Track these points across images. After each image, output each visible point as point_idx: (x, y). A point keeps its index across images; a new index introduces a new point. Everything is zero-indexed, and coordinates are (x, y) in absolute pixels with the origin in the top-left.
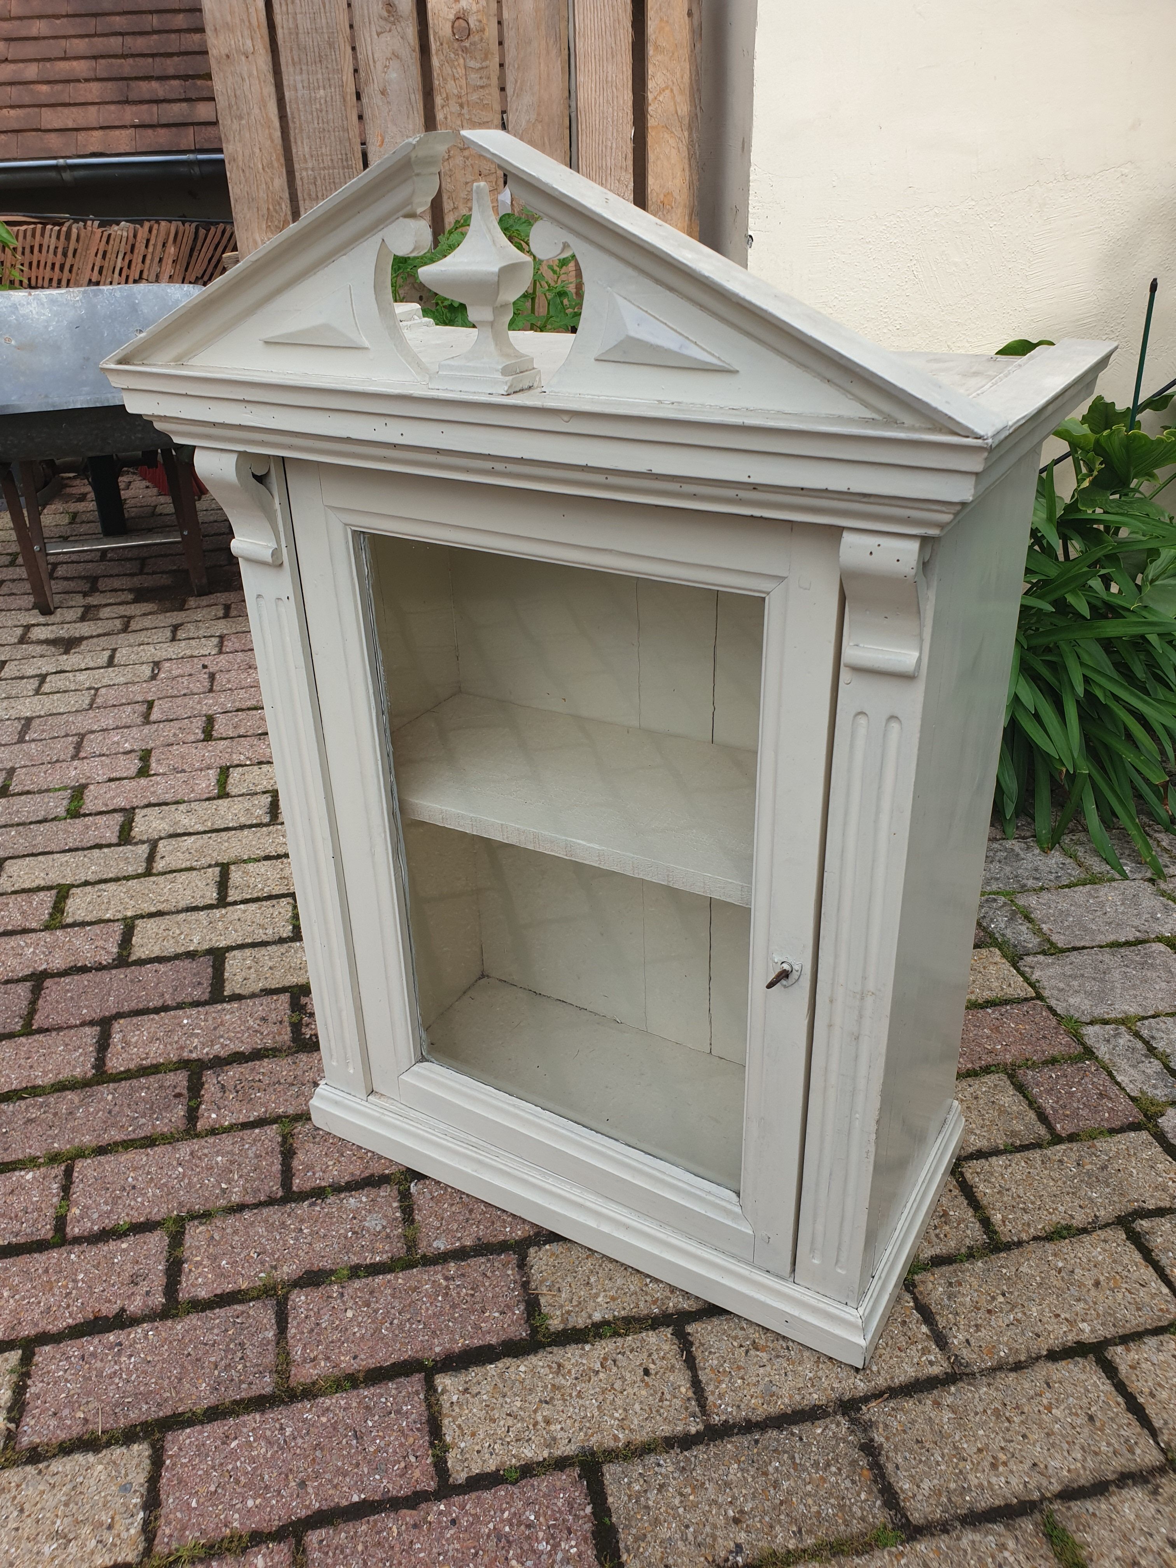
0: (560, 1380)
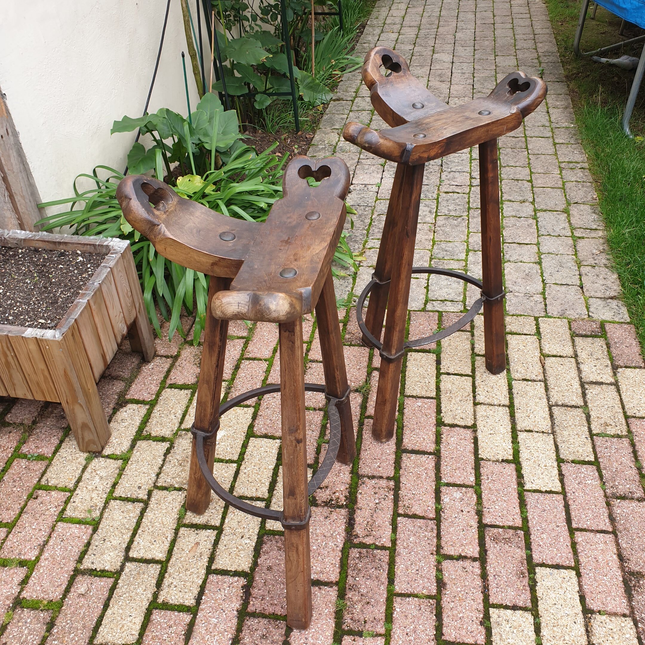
0: (532, 460)
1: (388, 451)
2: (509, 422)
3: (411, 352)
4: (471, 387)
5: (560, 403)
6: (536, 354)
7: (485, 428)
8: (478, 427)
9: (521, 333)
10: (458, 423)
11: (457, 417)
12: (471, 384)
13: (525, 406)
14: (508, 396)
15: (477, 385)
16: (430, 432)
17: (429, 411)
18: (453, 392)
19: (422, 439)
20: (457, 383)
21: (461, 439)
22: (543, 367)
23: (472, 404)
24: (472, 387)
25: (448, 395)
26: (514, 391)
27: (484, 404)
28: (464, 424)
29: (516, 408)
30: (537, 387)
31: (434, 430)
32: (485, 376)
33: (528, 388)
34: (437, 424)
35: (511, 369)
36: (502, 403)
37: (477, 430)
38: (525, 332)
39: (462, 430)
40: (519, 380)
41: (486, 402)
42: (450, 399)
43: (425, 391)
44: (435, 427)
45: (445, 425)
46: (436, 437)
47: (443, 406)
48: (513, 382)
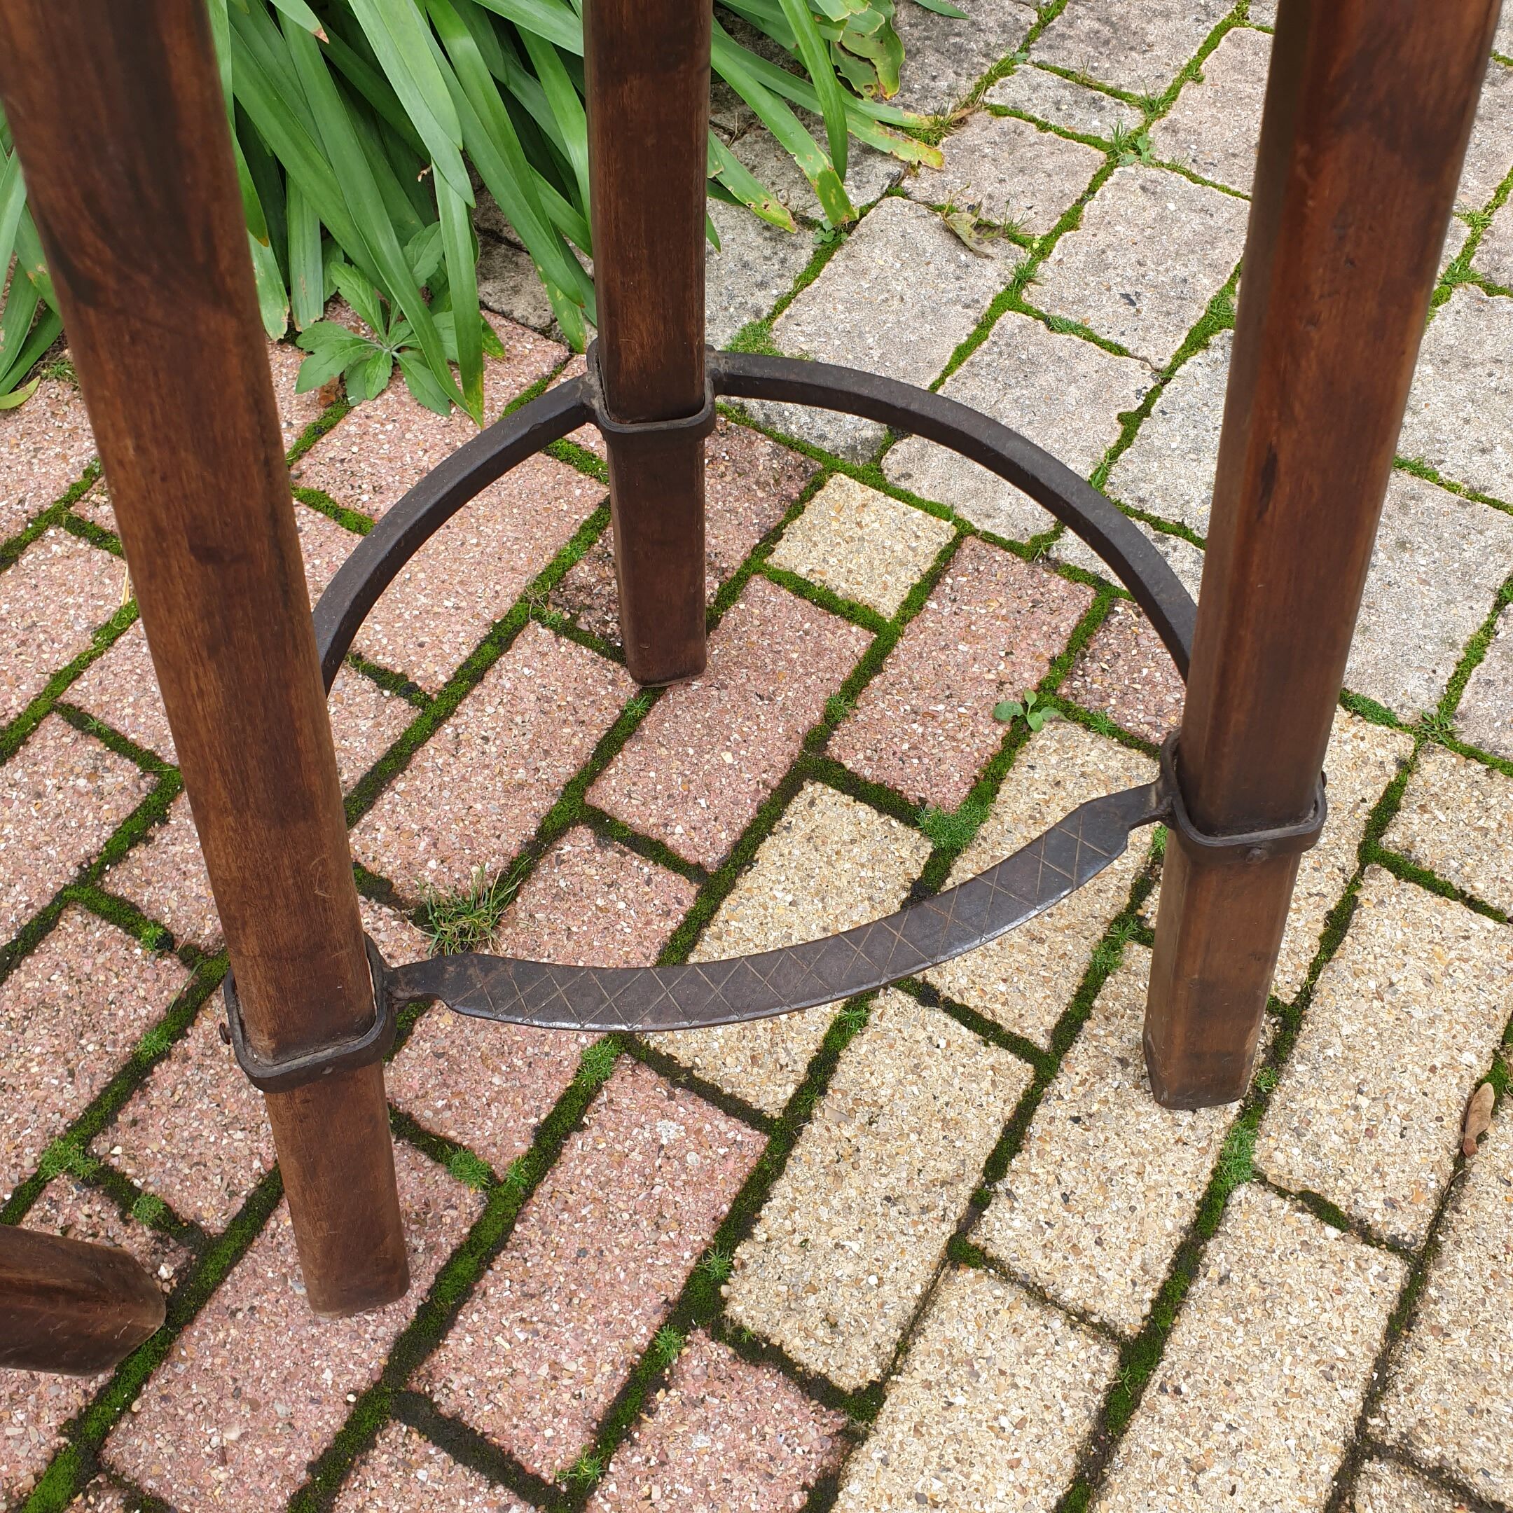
1: (328, 1375)
2: (1070, 1463)
3: (826, 781)
4: (997, 1132)
5: (1430, 1453)
6: (1468, 1057)
7: (915, 1445)
8: (882, 1419)
9: (1456, 883)
10: (796, 1347)
11: (811, 1301)
12: (1008, 1111)
13: (1217, 1386)
14: (1162, 1273)
15: (1037, 1127)
16: (614, 1346)
17: (688, 1202)
18: (882, 1126)
19: (544, 1371)
20: (936, 1069)
21: (743, 1464)
22: (1461, 1160)
23: (935, 1248)
24: (1006, 1130)
25: (847, 1132)
26: (1217, 1255)
27: (1006, 1275)
28: (816, 1366)
29: (1157, 1377)
30: (1357, 1282)
31: (641, 1339)
32: (1108, 1092)
33: (1305, 1263)
34: (683, 1300)
35: (1277, 1098)
36: (1105, 1309)
37: (864, 1438)
38: (1481, 888)
39: (790, 1398)
40: (1282, 1193)
41: (1019, 1267)
42: (843, 1167)
43: (745, 1057)
44: (657, 1319)
45: (717, 1333)
46: (625, 1392)
47: (782, 1189)
48: (1240, 1193)
